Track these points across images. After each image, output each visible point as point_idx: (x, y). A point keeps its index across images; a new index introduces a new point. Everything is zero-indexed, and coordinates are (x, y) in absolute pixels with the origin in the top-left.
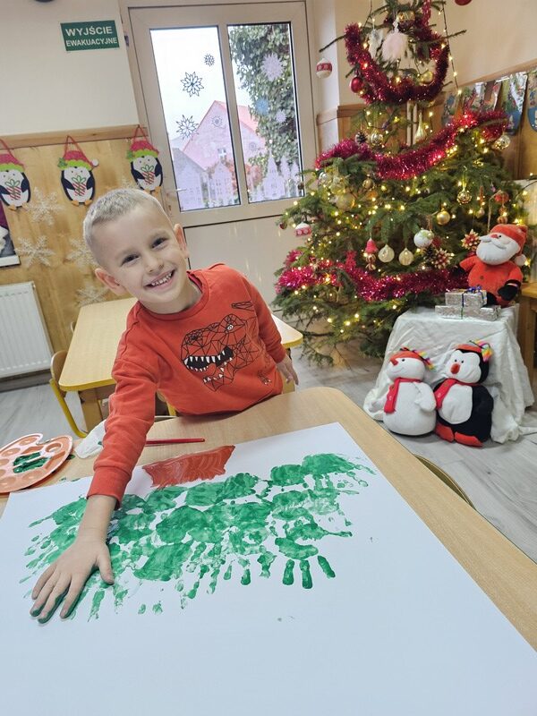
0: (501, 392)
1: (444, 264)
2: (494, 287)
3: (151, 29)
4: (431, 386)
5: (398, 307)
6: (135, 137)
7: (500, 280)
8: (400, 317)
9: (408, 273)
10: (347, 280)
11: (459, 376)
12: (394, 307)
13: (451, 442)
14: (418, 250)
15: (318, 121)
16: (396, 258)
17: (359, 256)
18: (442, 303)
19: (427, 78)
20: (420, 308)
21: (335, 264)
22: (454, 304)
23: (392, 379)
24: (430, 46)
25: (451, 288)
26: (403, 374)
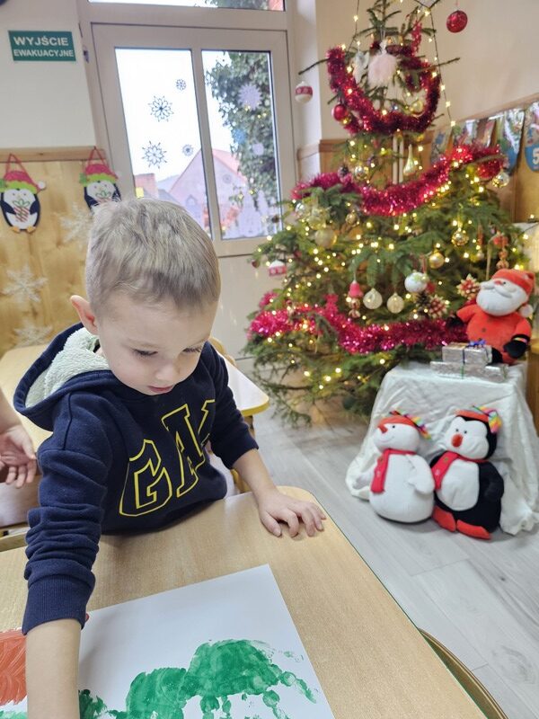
0: (511, 469)
1: (440, 313)
2: (498, 342)
3: (115, 48)
4: (426, 459)
5: (387, 361)
6: (91, 159)
7: (505, 334)
8: (389, 374)
9: (397, 322)
10: (328, 328)
11: (462, 450)
12: (382, 362)
13: (453, 532)
14: (408, 296)
15: (299, 156)
16: (384, 304)
17: (342, 301)
18: (439, 358)
19: (418, 107)
20: (412, 363)
21: (314, 308)
22: (453, 361)
23: (380, 449)
24: (420, 75)
25: (448, 342)
26: (392, 444)
